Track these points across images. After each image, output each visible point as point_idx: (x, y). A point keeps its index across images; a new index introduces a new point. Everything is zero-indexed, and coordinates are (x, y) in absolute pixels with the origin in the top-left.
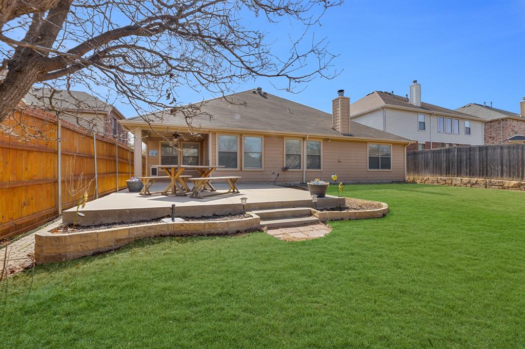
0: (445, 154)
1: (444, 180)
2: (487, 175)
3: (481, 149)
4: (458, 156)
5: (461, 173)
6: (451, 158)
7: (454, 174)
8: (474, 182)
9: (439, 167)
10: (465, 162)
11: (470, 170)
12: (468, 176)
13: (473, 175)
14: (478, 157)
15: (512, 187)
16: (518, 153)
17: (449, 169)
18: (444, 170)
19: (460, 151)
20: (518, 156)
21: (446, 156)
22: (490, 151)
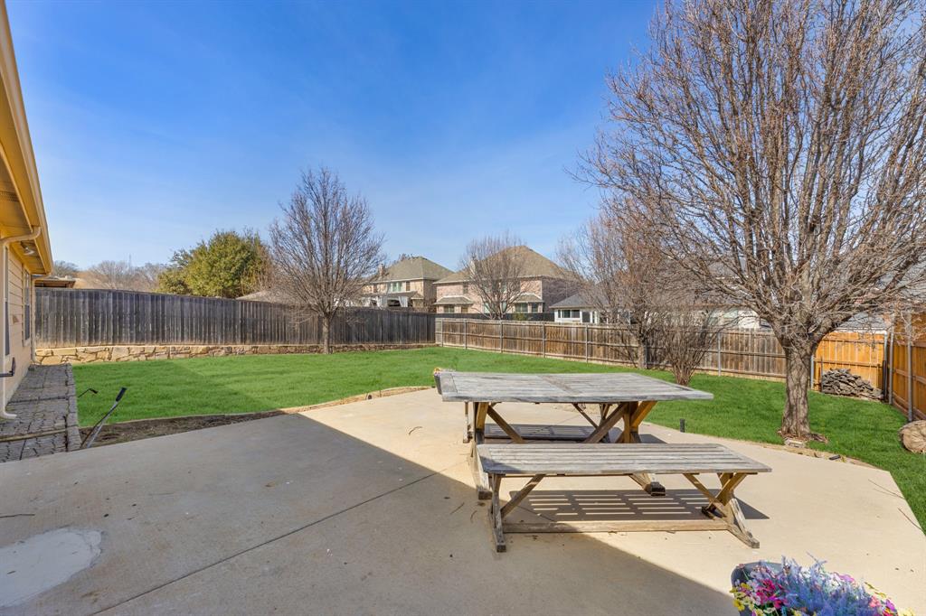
0: (87, 300)
1: (92, 353)
2: (163, 339)
3: (154, 298)
4: (114, 307)
5: (120, 338)
6: (100, 310)
7: (108, 340)
8: (151, 351)
9: (72, 325)
10: (128, 319)
11: (138, 333)
12: (134, 343)
13: (143, 340)
14: (150, 310)
15: (201, 353)
16: (200, 308)
17: (97, 331)
18: (84, 332)
19: (120, 298)
20: (201, 314)
21: (90, 306)
22: (167, 303)
